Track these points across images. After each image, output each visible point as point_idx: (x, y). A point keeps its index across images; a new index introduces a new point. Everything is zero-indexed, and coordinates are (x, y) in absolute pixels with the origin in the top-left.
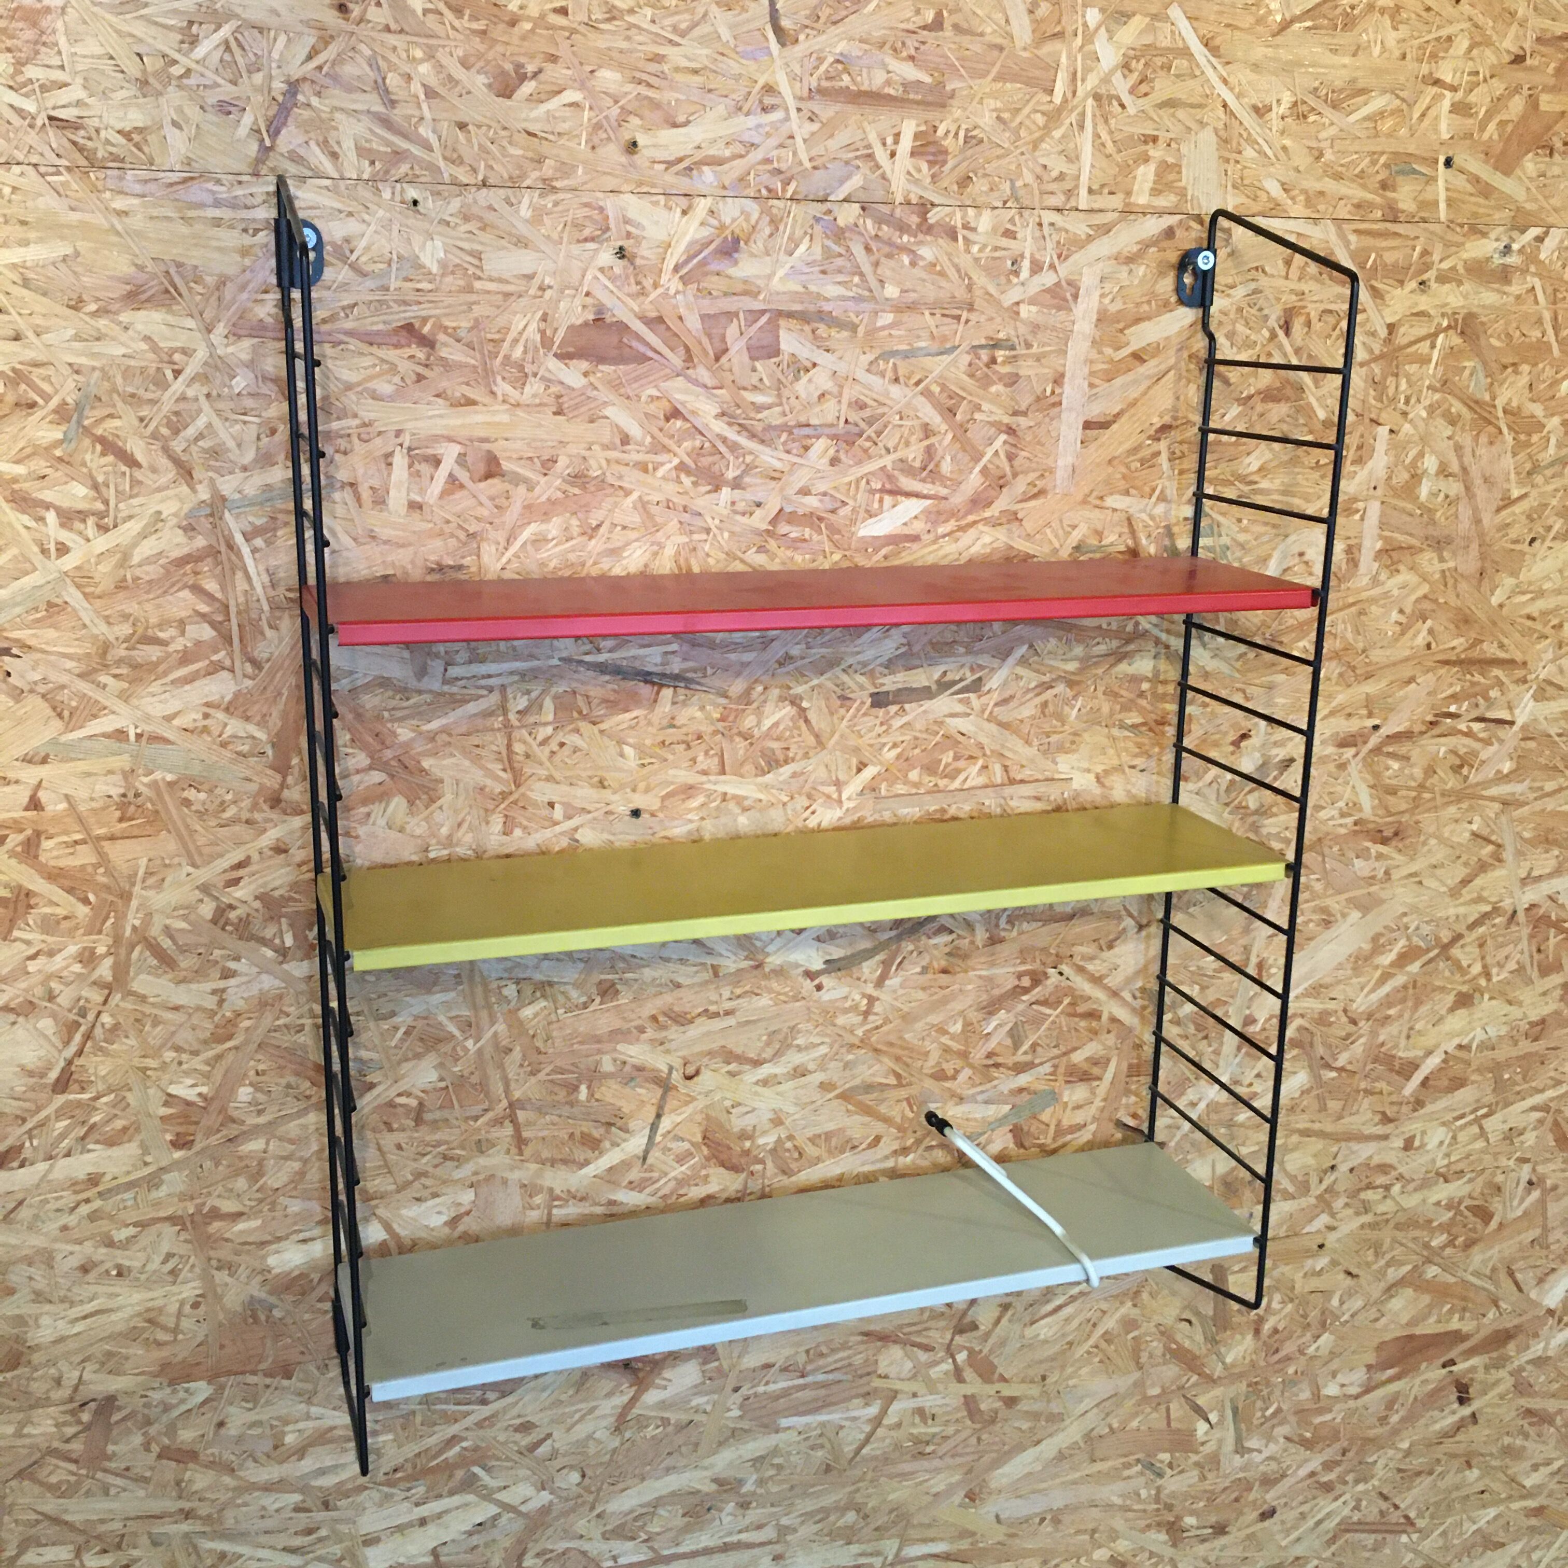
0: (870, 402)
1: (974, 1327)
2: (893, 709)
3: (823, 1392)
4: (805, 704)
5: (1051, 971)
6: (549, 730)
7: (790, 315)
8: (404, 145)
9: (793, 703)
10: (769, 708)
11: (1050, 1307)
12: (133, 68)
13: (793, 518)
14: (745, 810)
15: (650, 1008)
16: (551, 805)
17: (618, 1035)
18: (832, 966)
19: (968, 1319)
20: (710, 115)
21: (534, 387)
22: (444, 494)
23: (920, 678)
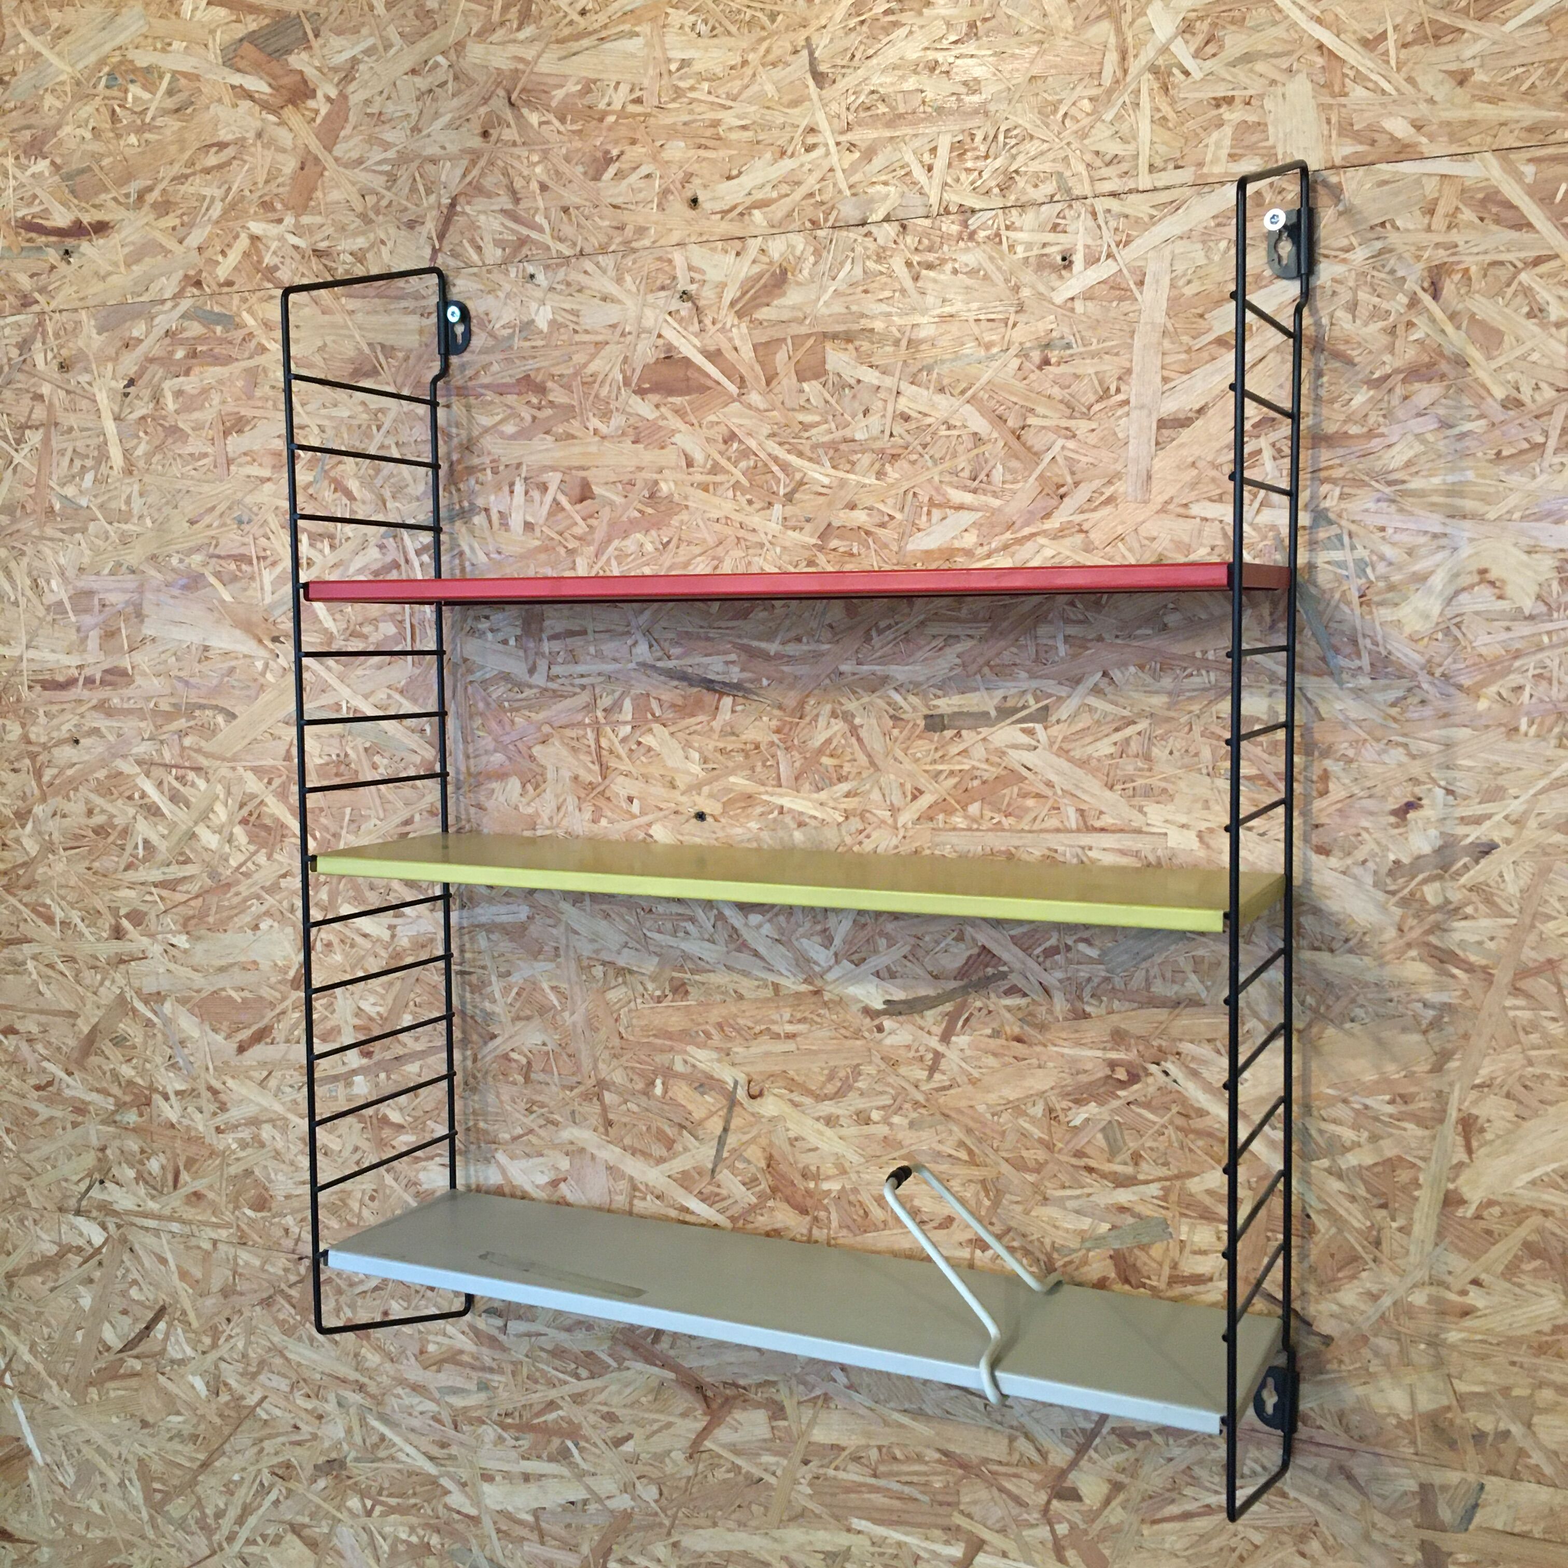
0: (914, 414)
1: (1074, 1495)
2: (949, 733)
3: (897, 1504)
4: (857, 721)
5: (1153, 1068)
6: (628, 728)
7: (835, 337)
8: (525, 231)
9: (845, 719)
10: (822, 722)
11: (1174, 1510)
13: (844, 531)
14: (801, 825)
15: (715, 1015)
16: (630, 800)
17: (686, 1036)
18: (893, 1008)
19: (1069, 1484)
20: (758, 163)
21: (617, 421)
22: (550, 514)
23: (977, 702)
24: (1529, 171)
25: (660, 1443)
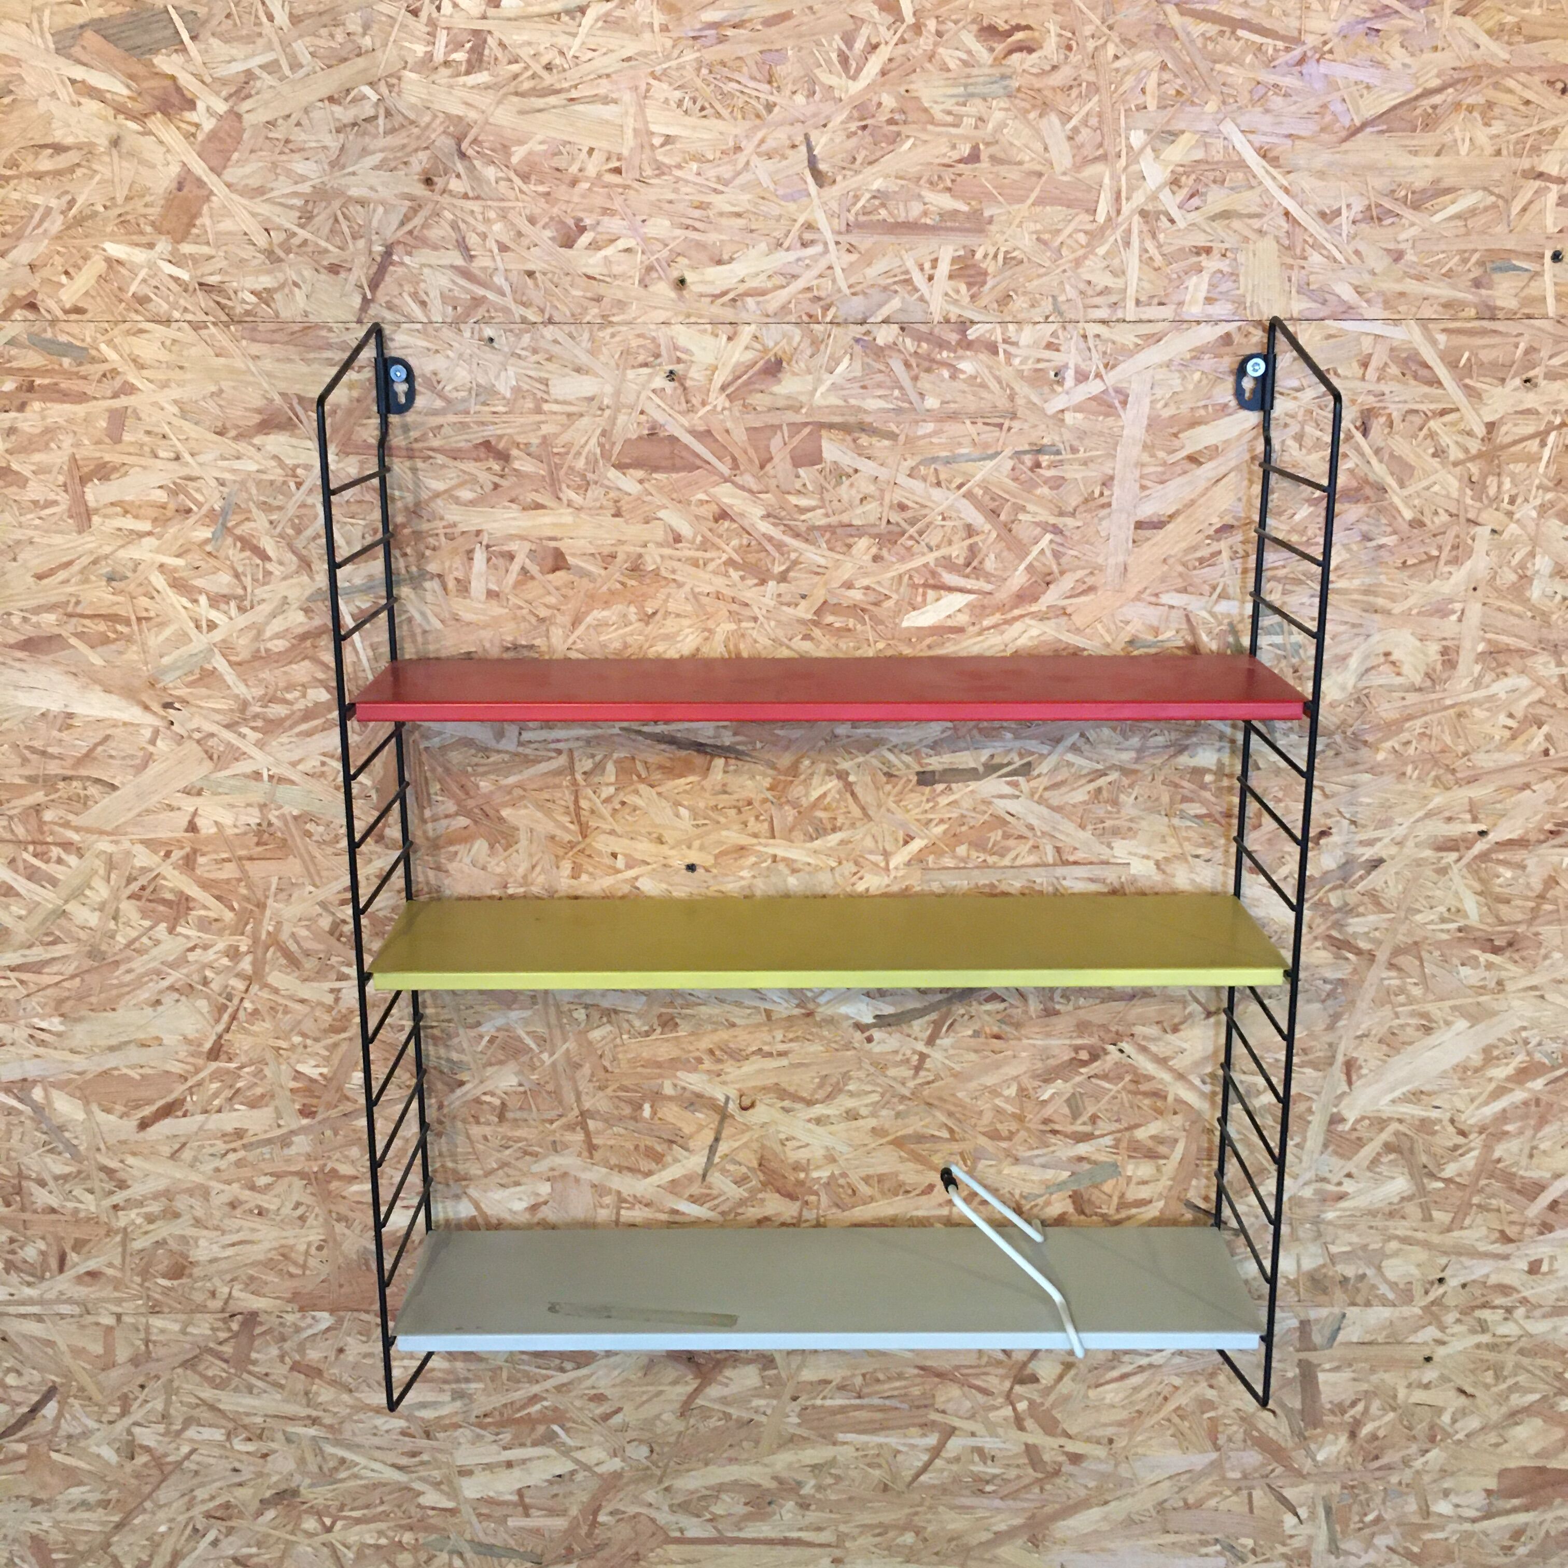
0: (912, 505)
1: (1034, 1379)
2: (940, 787)
3: (879, 1416)
4: (852, 778)
5: (1111, 1048)
6: (612, 790)
7: (831, 426)
8: (480, 292)
9: (839, 777)
10: (816, 780)
11: (1115, 1374)
12: (261, 240)
13: (837, 609)
14: (794, 871)
15: (706, 1043)
16: (614, 855)
17: (675, 1064)
18: (882, 1021)
19: (1028, 1371)
20: (752, 253)
21: (595, 492)
22: (518, 584)
23: (966, 759)
24: (1442, 338)
25: (649, 1411)
